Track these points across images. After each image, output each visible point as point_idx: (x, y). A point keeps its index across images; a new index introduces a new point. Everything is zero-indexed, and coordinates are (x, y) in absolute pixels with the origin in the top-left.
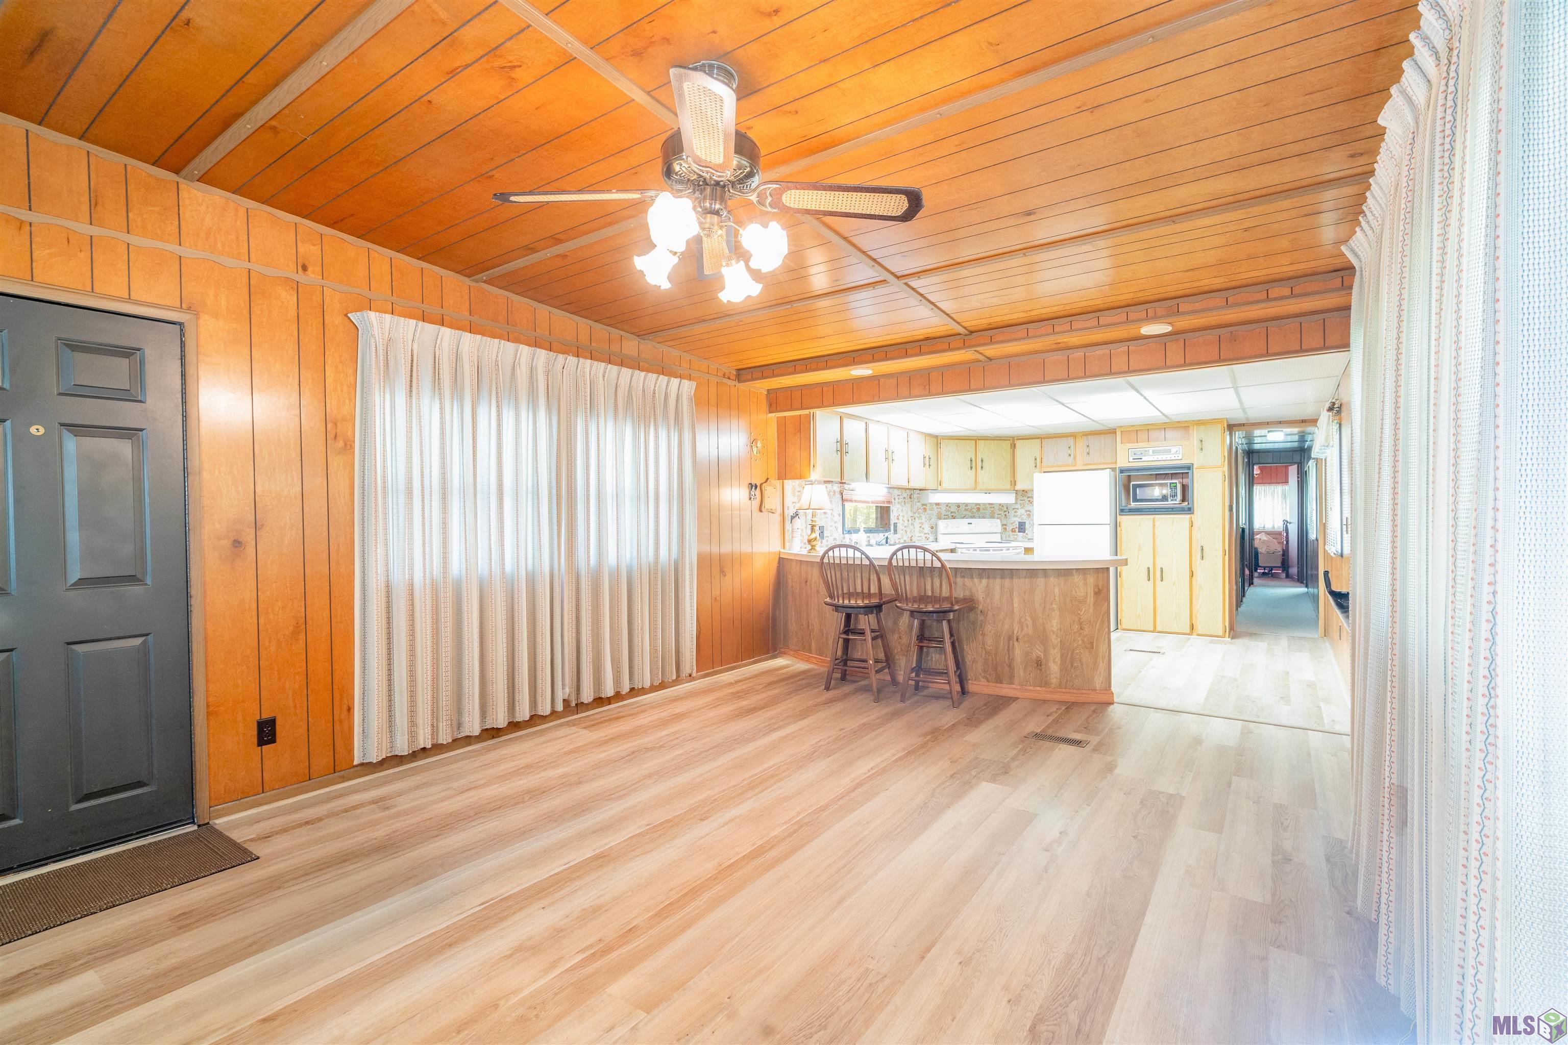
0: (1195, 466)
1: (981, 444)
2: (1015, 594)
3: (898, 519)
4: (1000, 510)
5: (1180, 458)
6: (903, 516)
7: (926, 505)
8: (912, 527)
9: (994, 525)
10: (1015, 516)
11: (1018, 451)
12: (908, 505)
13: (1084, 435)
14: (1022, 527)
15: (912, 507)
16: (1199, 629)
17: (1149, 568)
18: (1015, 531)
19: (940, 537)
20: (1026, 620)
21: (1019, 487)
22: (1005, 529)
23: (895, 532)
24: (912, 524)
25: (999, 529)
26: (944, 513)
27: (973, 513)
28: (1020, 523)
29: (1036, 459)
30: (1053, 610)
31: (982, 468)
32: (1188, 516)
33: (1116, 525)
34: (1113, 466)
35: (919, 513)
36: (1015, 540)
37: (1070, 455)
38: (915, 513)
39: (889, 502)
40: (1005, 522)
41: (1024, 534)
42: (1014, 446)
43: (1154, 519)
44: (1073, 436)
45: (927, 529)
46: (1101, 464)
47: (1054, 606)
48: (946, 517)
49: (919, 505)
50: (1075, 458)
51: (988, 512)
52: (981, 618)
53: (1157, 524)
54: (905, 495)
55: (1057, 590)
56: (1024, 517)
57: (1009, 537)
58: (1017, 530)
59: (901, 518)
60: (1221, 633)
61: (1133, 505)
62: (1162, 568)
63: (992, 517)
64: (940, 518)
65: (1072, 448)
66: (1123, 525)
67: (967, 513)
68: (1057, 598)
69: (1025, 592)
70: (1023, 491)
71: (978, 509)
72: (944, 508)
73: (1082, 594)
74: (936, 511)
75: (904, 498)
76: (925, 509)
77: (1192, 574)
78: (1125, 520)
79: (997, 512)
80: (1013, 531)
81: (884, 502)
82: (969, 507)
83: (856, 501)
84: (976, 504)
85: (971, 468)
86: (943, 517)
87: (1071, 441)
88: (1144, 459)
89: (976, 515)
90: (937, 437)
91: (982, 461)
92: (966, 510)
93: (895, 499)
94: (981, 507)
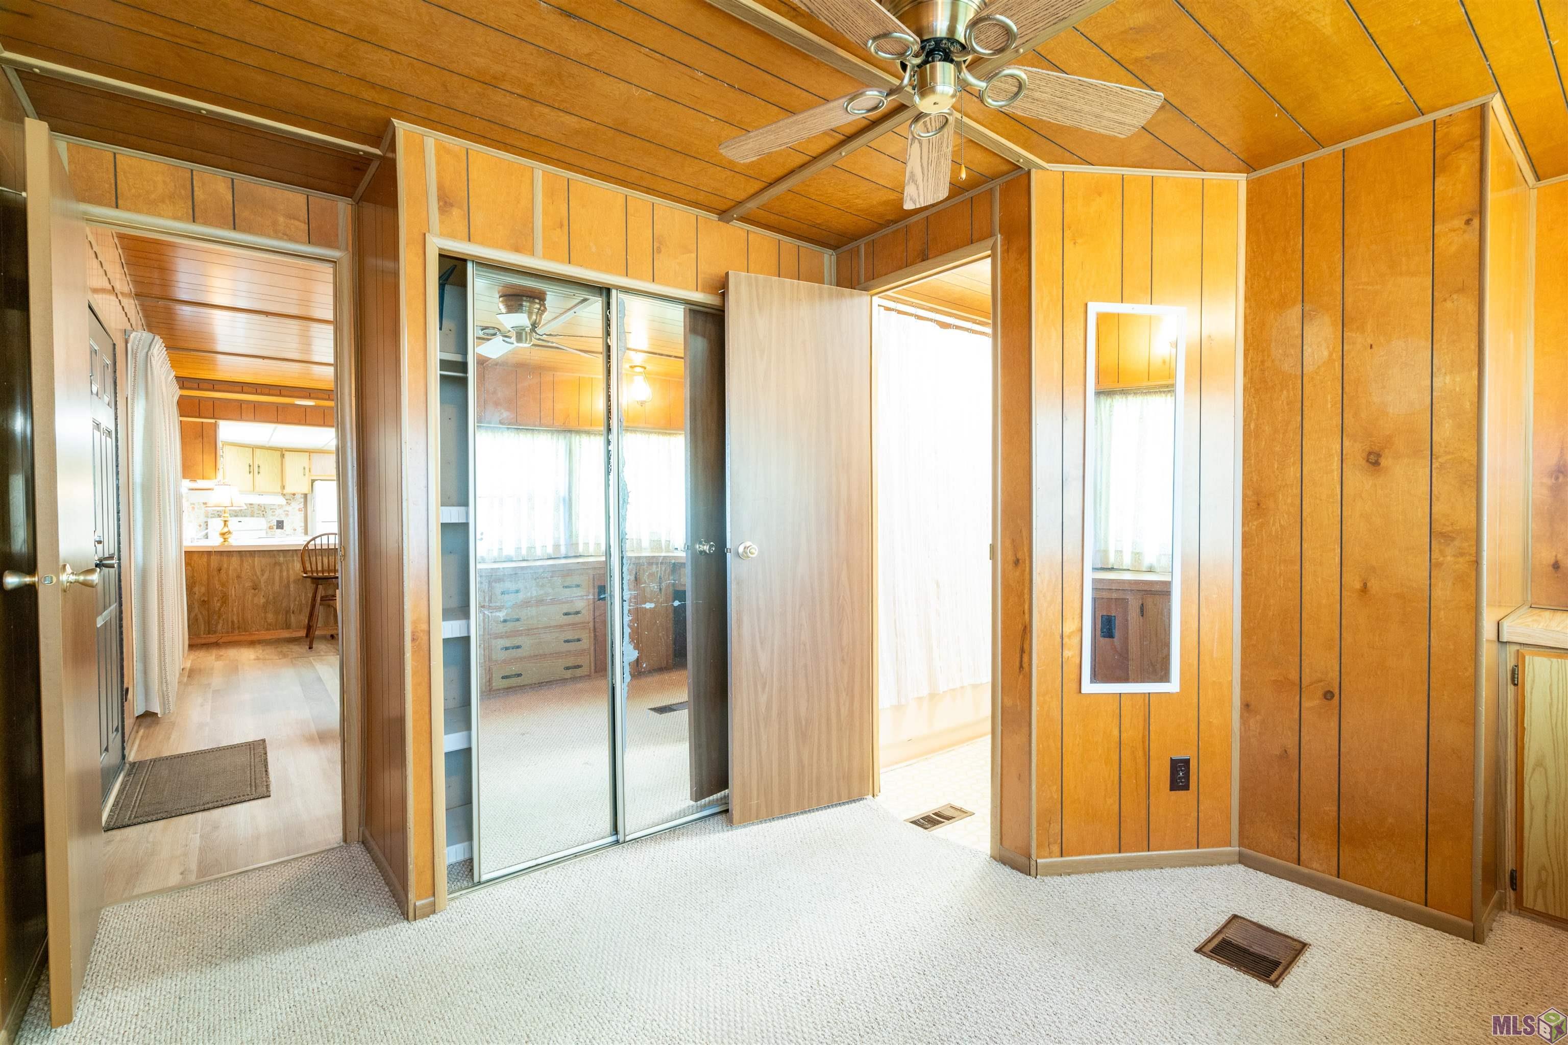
1: (258, 452)
4: (259, 510)
7: (194, 504)
9: (260, 523)
10: (273, 515)
11: (287, 460)
14: (279, 525)
18: (273, 528)
19: (210, 534)
21: (288, 490)
28: (276, 521)
29: (304, 468)
31: (259, 473)
41: (282, 531)
42: (283, 456)
56: (281, 516)
58: (275, 527)
63: (254, 516)
76: (193, 508)
79: (256, 511)
85: (250, 472)
91: (259, 467)
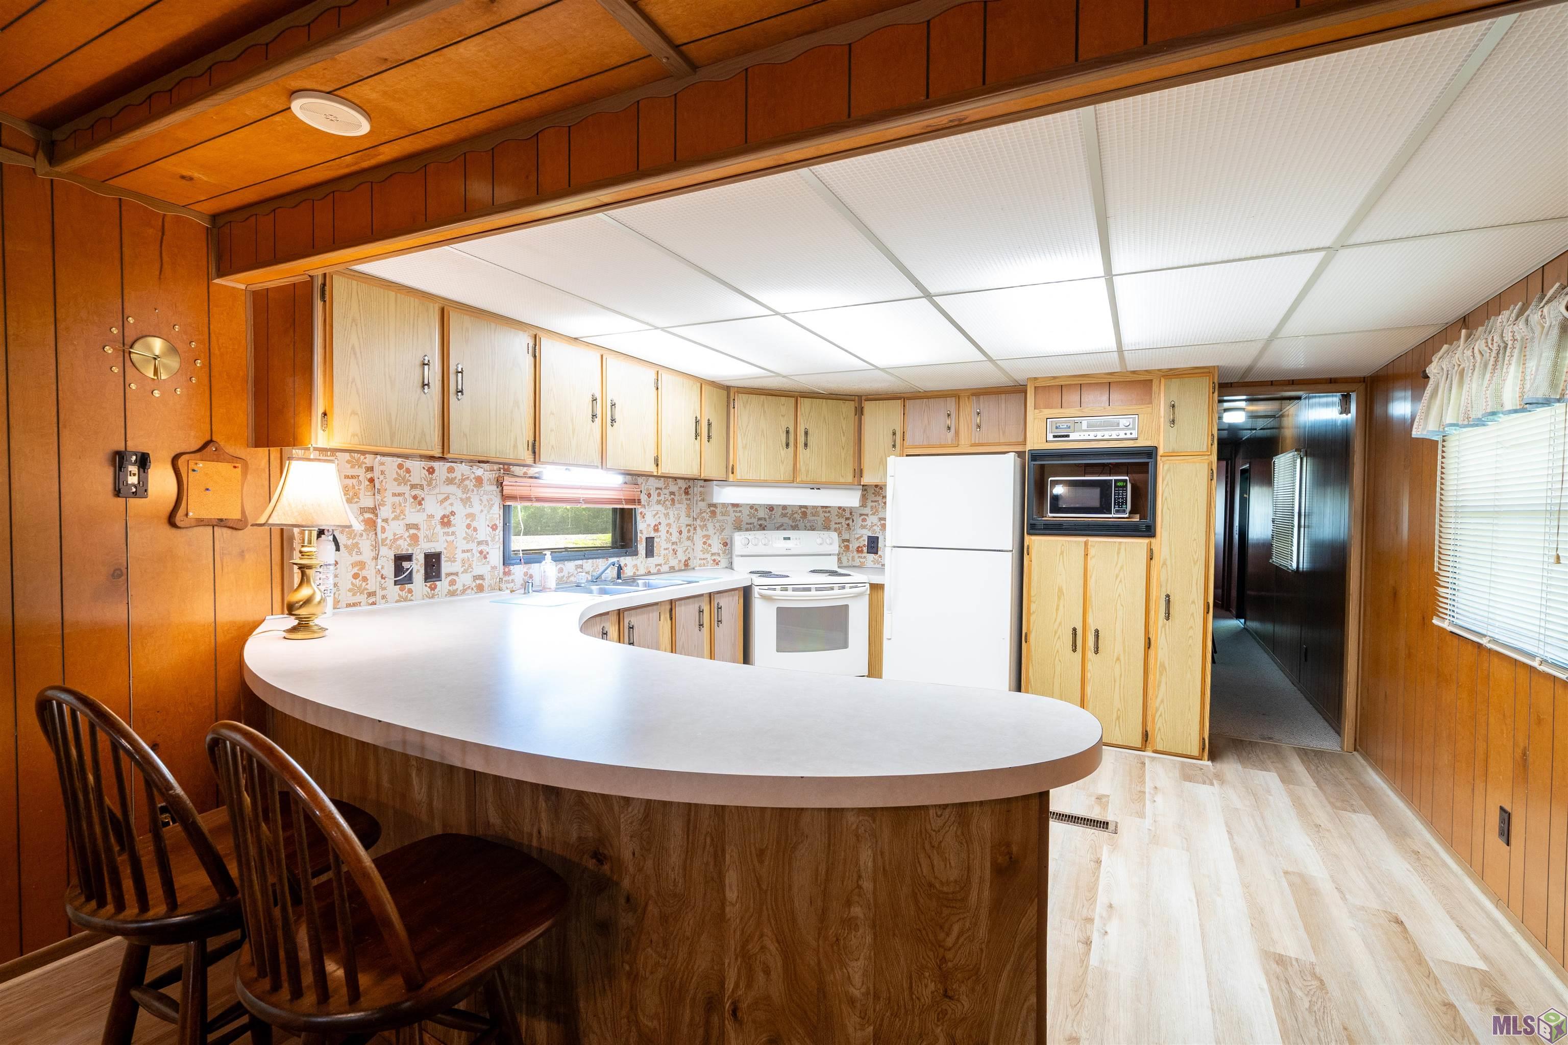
0: (1161, 452)
1: (805, 404)
2: (731, 854)
3: (656, 530)
4: (840, 516)
5: (1134, 436)
6: (669, 525)
7: (712, 506)
8: (689, 543)
9: (829, 541)
10: (863, 527)
11: (867, 419)
12: (683, 507)
13: (973, 394)
14: (873, 545)
15: (689, 507)
16: (1159, 740)
17: (1075, 630)
18: (862, 552)
19: (737, 561)
20: (763, 948)
21: (867, 479)
22: (847, 547)
23: (650, 553)
24: (688, 538)
25: (835, 548)
26: (746, 519)
27: (794, 520)
28: (869, 537)
29: (894, 434)
30: (850, 923)
31: (806, 445)
32: (1144, 541)
33: (1022, 551)
34: (1020, 449)
35: (703, 519)
36: (860, 567)
37: (949, 428)
38: (695, 519)
39: (633, 501)
40: (846, 537)
41: (876, 557)
42: (860, 411)
43: (1086, 544)
44: (955, 395)
45: (716, 546)
46: (999, 444)
47: (857, 911)
48: (750, 528)
49: (702, 505)
50: (957, 433)
51: (820, 520)
52: (626, 920)
53: (1092, 552)
54: (673, 488)
55: (866, 857)
56: (877, 529)
57: (853, 560)
58: (865, 549)
59: (663, 528)
60: (1196, 753)
61: (1050, 516)
62: (1097, 631)
63: (827, 528)
64: (738, 528)
65: (953, 416)
66: (1033, 552)
67: (786, 520)
68: (867, 885)
69: (761, 853)
70: (876, 486)
71: (804, 514)
72: (746, 512)
73: (954, 874)
74: (731, 519)
75: (672, 493)
76: (713, 513)
77: (1148, 644)
78: (1036, 542)
79: (835, 519)
80: (859, 550)
81: (619, 501)
82: (789, 511)
83: (539, 499)
84: (801, 507)
85: (787, 445)
86: (744, 526)
87: (951, 404)
88: (1073, 436)
89: (801, 525)
90: (728, 388)
91: (806, 433)
92: (784, 515)
93: (649, 495)
94: (809, 512)
